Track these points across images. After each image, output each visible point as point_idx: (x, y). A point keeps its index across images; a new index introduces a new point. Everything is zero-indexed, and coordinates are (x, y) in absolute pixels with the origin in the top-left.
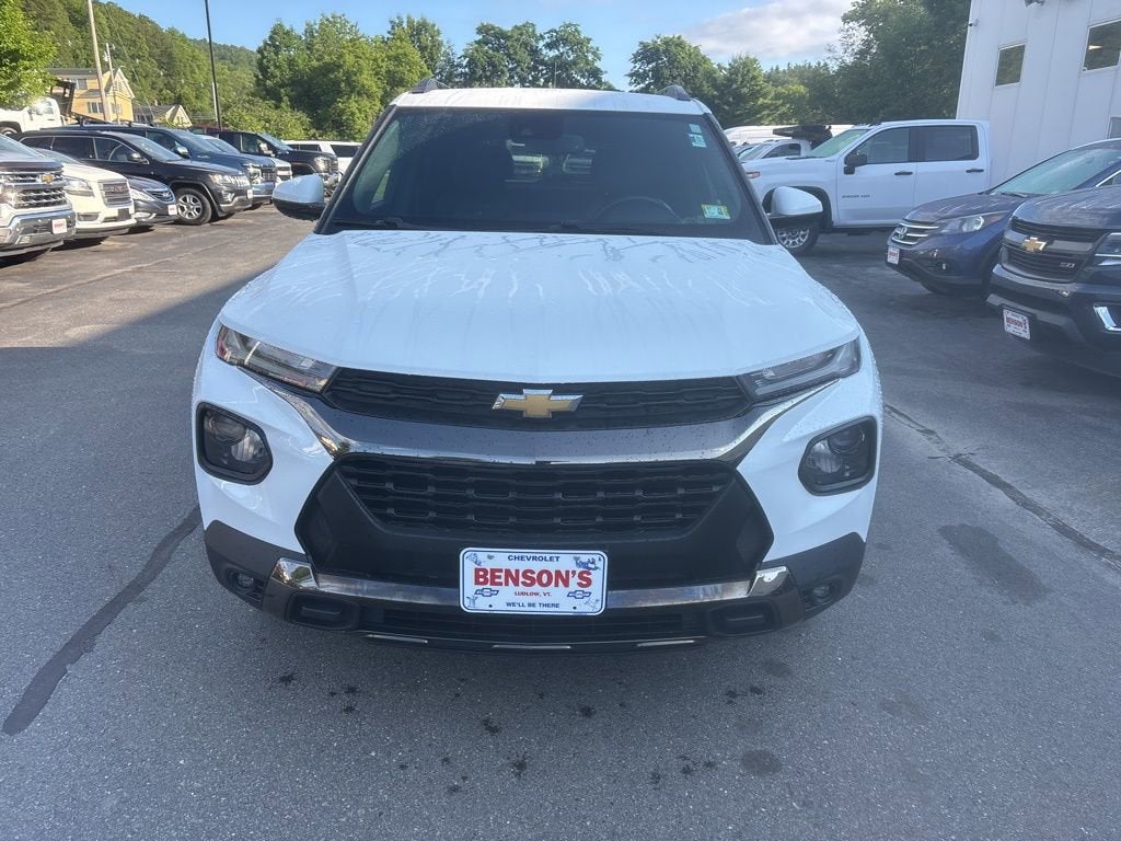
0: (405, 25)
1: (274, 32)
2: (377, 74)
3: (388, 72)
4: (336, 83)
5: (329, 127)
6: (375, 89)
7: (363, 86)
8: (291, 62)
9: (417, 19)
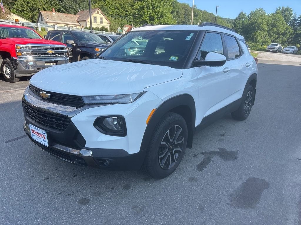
0: (281, 10)
1: (240, 14)
2: (268, 24)
3: (272, 23)
4: (255, 27)
5: (249, 40)
6: (266, 28)
7: (262, 28)
8: (243, 22)
9: (285, 7)
